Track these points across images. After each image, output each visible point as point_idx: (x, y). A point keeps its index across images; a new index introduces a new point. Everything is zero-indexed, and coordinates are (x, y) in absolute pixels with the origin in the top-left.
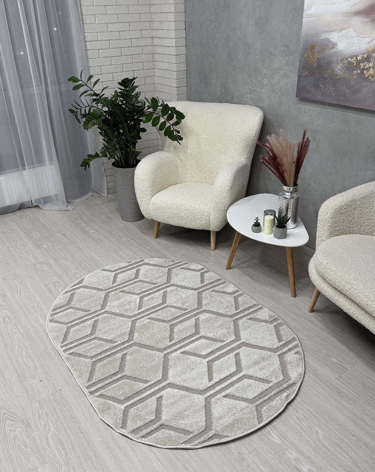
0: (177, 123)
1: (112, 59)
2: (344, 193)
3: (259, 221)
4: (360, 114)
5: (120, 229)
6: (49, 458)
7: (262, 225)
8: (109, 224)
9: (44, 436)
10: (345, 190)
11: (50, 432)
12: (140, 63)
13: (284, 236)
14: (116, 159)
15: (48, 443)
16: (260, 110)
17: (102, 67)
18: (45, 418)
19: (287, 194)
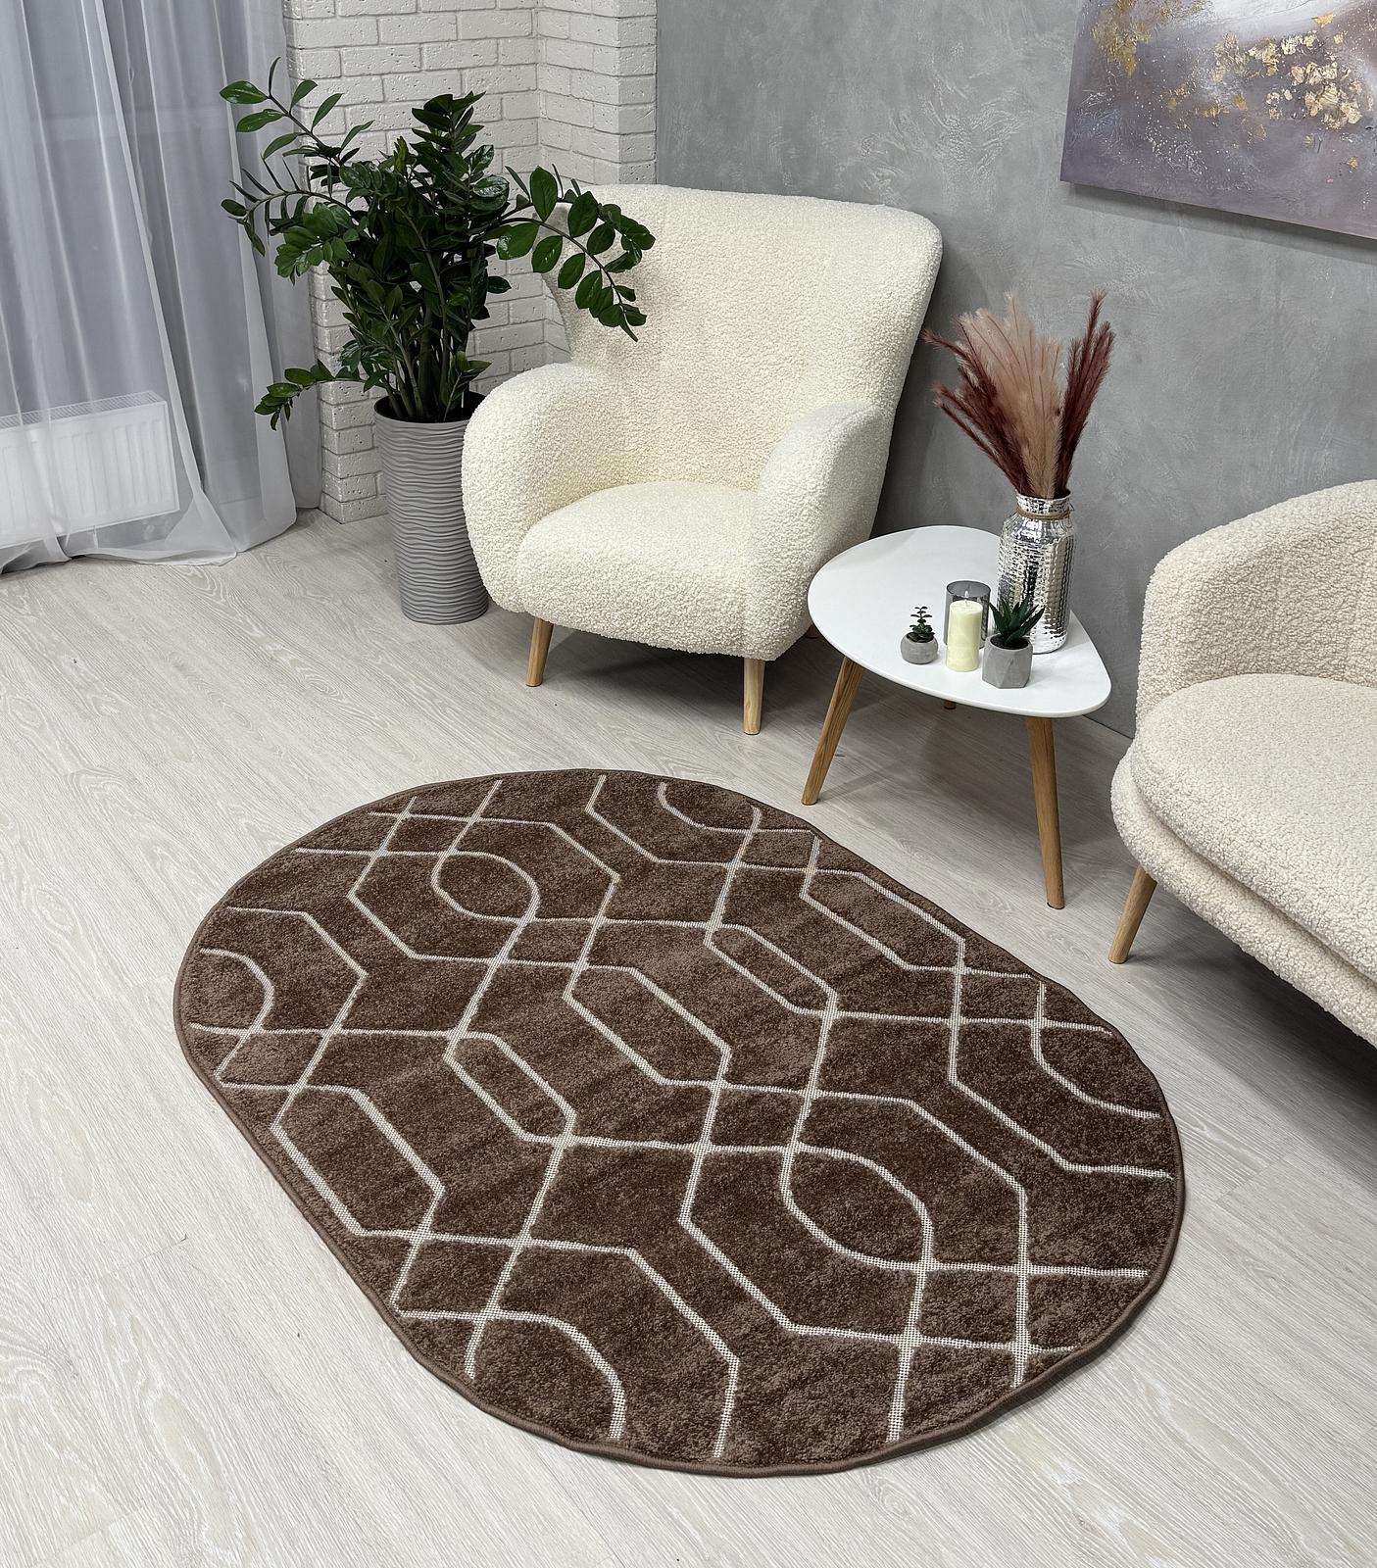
0: (625, 263)
1: (380, 25)
2: (1236, 523)
3: (928, 622)
4: (1292, 247)
5: (395, 650)
6: (149, 1486)
7: (939, 636)
8: (354, 631)
9: (130, 1407)
10: (1241, 514)
11: (151, 1394)
12: (483, 42)
13: (1022, 677)
14: (390, 389)
15: (144, 1432)
16: (930, 226)
17: (342, 50)
18: (132, 1342)
19: (1032, 525)
